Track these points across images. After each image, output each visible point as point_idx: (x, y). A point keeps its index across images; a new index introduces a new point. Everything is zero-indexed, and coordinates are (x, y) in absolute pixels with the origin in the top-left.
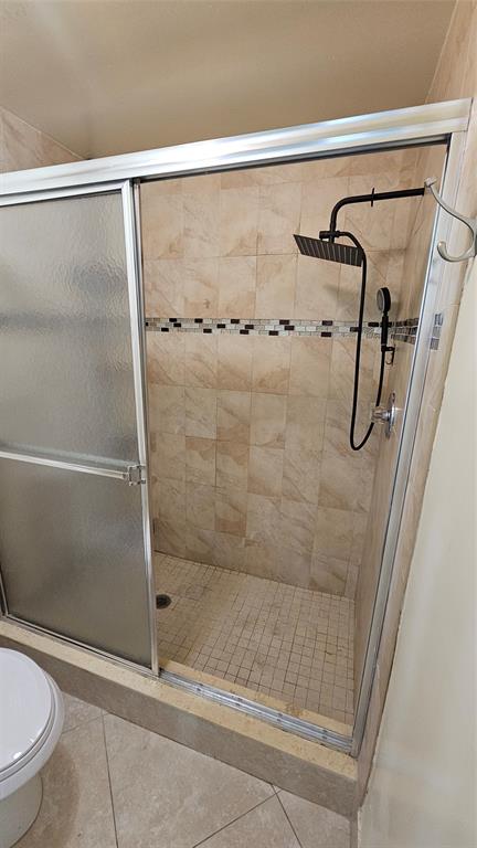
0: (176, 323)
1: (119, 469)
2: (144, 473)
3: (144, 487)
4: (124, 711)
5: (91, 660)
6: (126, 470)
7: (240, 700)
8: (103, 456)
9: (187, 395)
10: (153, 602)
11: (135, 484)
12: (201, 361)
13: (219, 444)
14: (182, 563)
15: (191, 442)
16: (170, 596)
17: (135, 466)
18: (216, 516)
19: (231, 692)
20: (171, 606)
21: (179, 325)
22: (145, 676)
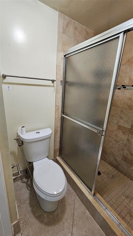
0: (124, 87)
1: (96, 129)
2: (104, 132)
3: (103, 137)
4: (81, 198)
5: (76, 179)
6: (98, 130)
7: (120, 224)
8: (92, 124)
9: (122, 111)
10: (97, 173)
11: (100, 135)
12: (131, 100)
13: (131, 130)
14: (107, 164)
15: (120, 127)
16: (101, 173)
17: (101, 130)
18: (123, 154)
19: (117, 218)
20: (101, 176)
21: (125, 87)
22: (89, 193)
